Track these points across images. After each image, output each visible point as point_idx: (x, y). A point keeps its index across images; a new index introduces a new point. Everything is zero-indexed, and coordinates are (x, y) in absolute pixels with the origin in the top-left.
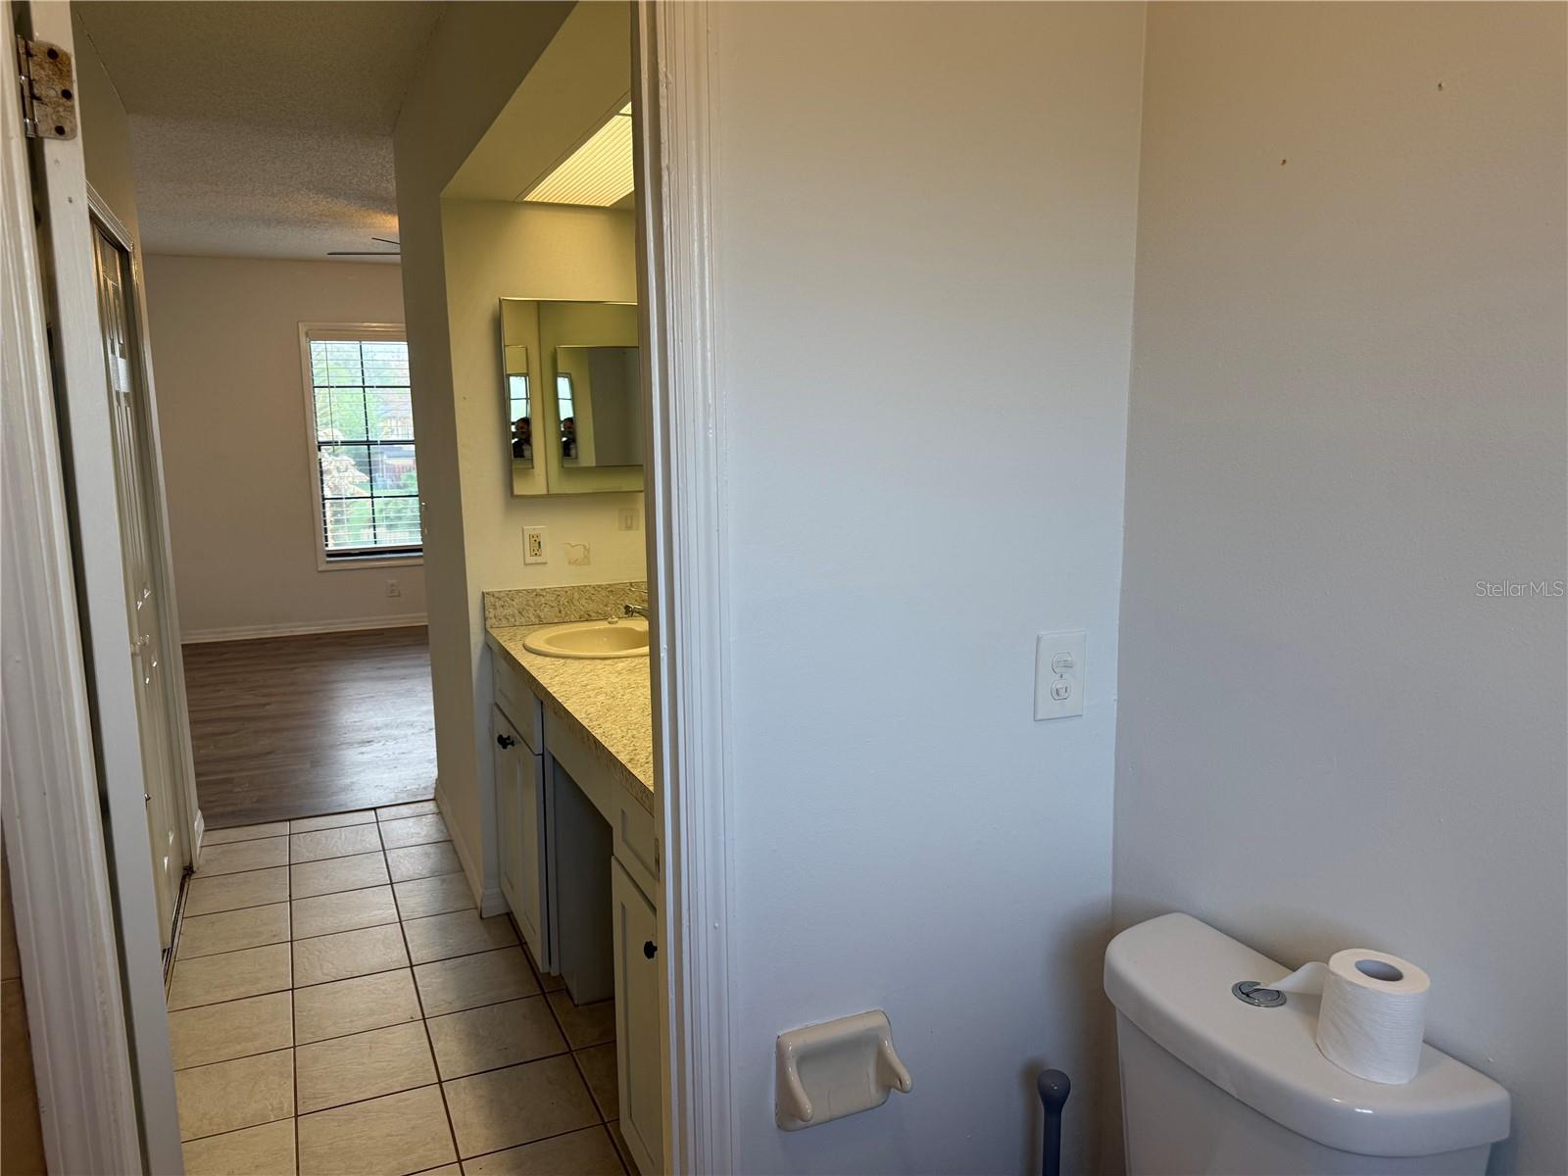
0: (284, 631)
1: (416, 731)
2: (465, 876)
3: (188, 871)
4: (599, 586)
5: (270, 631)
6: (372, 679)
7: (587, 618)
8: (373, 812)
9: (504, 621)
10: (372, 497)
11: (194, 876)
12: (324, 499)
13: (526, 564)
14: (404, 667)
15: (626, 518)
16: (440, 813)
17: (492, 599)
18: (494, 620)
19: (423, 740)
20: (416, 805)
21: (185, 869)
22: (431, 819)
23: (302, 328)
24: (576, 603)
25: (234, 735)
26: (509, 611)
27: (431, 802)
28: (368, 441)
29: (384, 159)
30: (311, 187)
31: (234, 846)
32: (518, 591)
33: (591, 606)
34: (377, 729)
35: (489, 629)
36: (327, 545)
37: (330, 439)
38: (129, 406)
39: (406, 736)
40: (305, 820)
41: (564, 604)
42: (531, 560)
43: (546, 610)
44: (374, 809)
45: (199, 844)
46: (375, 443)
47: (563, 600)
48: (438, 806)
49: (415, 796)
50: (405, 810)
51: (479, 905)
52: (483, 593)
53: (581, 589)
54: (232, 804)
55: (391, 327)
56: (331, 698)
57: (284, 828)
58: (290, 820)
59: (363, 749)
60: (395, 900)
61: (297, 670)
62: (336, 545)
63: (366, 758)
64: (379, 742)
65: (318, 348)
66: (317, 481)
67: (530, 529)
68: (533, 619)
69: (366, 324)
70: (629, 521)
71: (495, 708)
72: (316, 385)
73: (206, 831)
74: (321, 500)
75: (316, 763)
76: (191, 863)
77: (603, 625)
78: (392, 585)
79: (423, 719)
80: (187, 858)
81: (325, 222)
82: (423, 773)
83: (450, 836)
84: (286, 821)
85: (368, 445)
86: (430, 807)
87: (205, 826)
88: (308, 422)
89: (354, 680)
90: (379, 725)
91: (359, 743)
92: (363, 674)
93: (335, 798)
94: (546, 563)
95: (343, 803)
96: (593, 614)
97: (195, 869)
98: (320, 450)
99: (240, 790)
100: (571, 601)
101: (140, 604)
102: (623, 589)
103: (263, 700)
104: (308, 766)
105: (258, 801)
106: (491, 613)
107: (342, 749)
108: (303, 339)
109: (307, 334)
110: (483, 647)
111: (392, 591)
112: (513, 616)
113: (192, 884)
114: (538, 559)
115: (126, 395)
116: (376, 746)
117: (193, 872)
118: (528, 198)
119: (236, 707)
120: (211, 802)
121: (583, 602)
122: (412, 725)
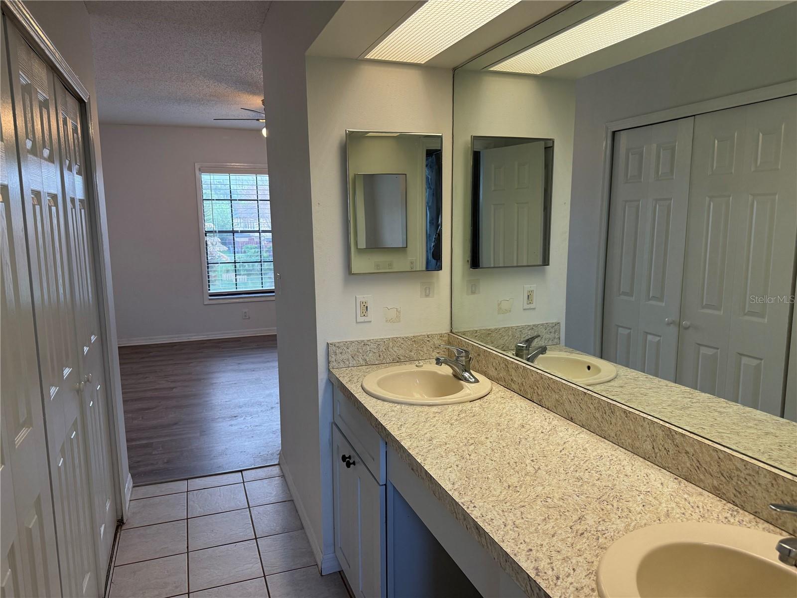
0: (185, 339)
1: (263, 409)
2: (305, 533)
3: (120, 523)
4: (406, 338)
5: (176, 339)
6: (235, 371)
7: (398, 361)
8: (240, 473)
9: (342, 365)
10: (235, 263)
11: (124, 527)
12: (208, 264)
13: (357, 322)
14: (253, 363)
15: (426, 289)
16: (283, 476)
17: (334, 348)
18: (334, 364)
19: (268, 416)
20: (268, 468)
21: (118, 521)
22: (277, 481)
23: (197, 166)
24: (390, 350)
25: (155, 410)
26: (344, 357)
27: (277, 466)
28: (233, 231)
29: (253, 51)
30: (206, 74)
31: (152, 500)
32: (352, 342)
33: (401, 352)
34: (240, 407)
35: (331, 370)
36: (209, 290)
37: (212, 230)
38: (84, 209)
39: (257, 412)
40: (197, 479)
41: (382, 351)
42: (360, 319)
43: (370, 355)
44: (241, 471)
45: (128, 498)
46: (237, 232)
47: (382, 348)
48: (281, 469)
49: (266, 460)
50: (261, 473)
51: (319, 563)
52: (328, 344)
53: (394, 340)
54: (152, 464)
55: (247, 166)
56: (212, 384)
57: (182, 486)
58: (187, 479)
59: (233, 422)
60: (260, 555)
61: (191, 364)
62: (214, 290)
63: (234, 428)
64: (241, 417)
65: (206, 178)
66: (204, 253)
67: (361, 298)
68: (362, 362)
69: (232, 164)
70: (428, 292)
71: (334, 426)
72: (204, 198)
73: (134, 487)
74: (206, 264)
75: (203, 433)
76: (122, 517)
77: (411, 368)
78: (245, 313)
79: (267, 400)
80: (120, 514)
81: (212, 101)
82: (270, 442)
83: (291, 496)
84: (185, 479)
85: (233, 233)
86: (276, 470)
87: (133, 483)
88: (200, 220)
89: (224, 372)
90: (241, 404)
91: (230, 417)
92: (230, 368)
93: (215, 461)
94: (370, 322)
95: (220, 465)
96: (402, 358)
97: (125, 521)
98: (206, 236)
99: (157, 453)
100: (387, 349)
101: (86, 349)
102: (422, 340)
103: (172, 385)
104: (198, 434)
105: (168, 462)
106: (332, 359)
107: (219, 422)
108: (197, 172)
109: (200, 170)
110: (327, 383)
111: (245, 316)
112: (348, 360)
113: (123, 534)
114: (366, 319)
115: (80, 201)
116: (240, 420)
117: (123, 523)
118: (368, 57)
119: (156, 389)
120: (139, 462)
121: (395, 349)
122: (260, 404)
